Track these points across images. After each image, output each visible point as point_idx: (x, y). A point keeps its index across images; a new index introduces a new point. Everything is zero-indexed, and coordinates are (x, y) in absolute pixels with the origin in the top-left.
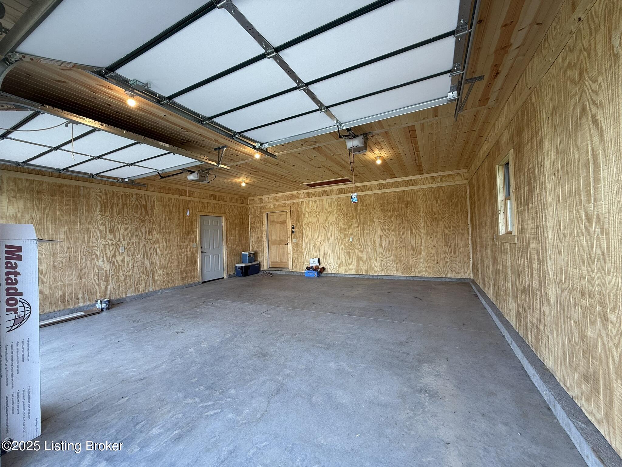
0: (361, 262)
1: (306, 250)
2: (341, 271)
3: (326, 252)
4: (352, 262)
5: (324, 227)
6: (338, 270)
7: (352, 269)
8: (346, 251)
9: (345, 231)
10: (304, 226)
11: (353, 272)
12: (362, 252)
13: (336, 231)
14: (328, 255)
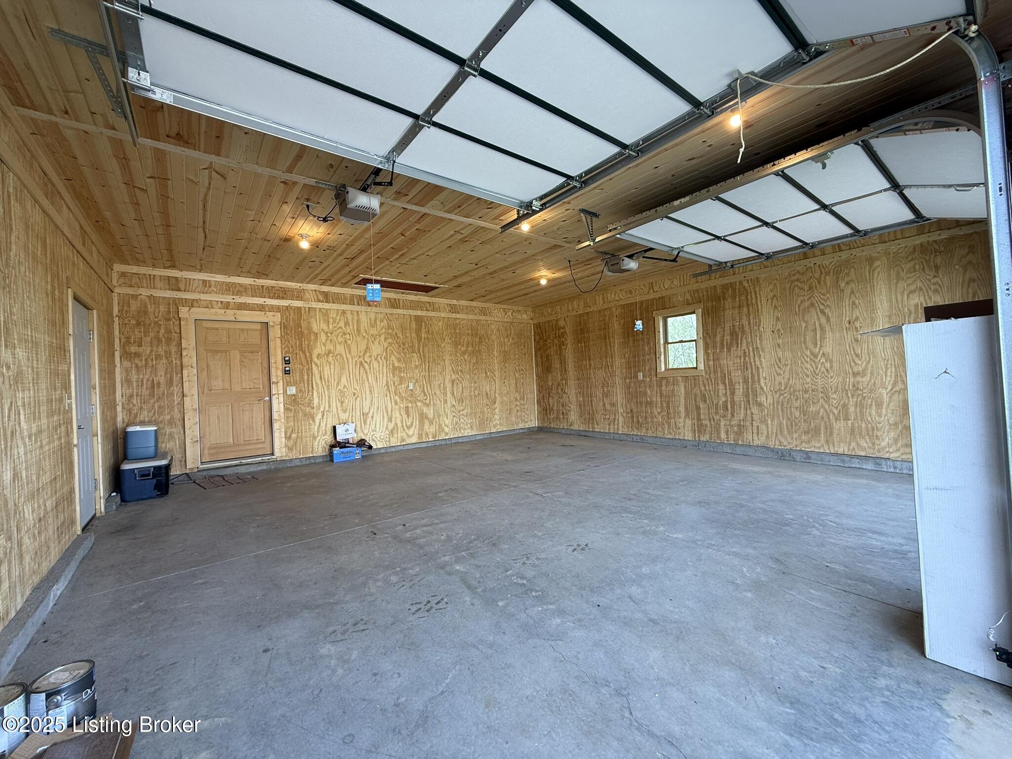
0: (427, 422)
1: (322, 409)
2: (394, 442)
3: (366, 410)
4: (412, 423)
5: (361, 364)
6: (389, 441)
7: (413, 435)
8: (402, 406)
9: (401, 371)
10: (315, 359)
11: (414, 440)
12: (428, 406)
13: (385, 372)
14: (370, 415)
